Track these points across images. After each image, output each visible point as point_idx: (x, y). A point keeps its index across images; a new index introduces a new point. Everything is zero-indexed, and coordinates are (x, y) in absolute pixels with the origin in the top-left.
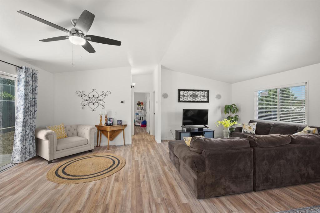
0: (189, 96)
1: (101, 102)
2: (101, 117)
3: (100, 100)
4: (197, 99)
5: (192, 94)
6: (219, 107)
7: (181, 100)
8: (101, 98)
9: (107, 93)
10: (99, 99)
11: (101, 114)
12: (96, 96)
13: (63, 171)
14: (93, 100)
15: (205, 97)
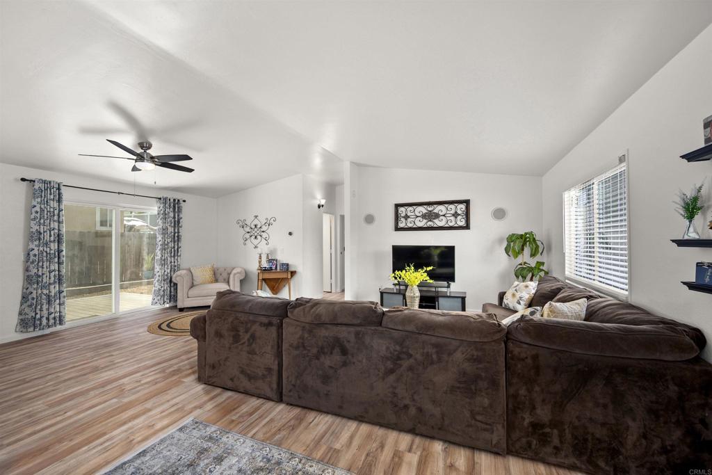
0: (417, 217)
1: (264, 235)
2: (260, 257)
3: (263, 232)
4: (438, 223)
5: (425, 211)
6: (500, 241)
7: (401, 225)
8: (264, 228)
9: (272, 221)
10: (262, 230)
11: (260, 253)
12: (258, 227)
13: (168, 326)
14: (255, 232)
15: (459, 217)
